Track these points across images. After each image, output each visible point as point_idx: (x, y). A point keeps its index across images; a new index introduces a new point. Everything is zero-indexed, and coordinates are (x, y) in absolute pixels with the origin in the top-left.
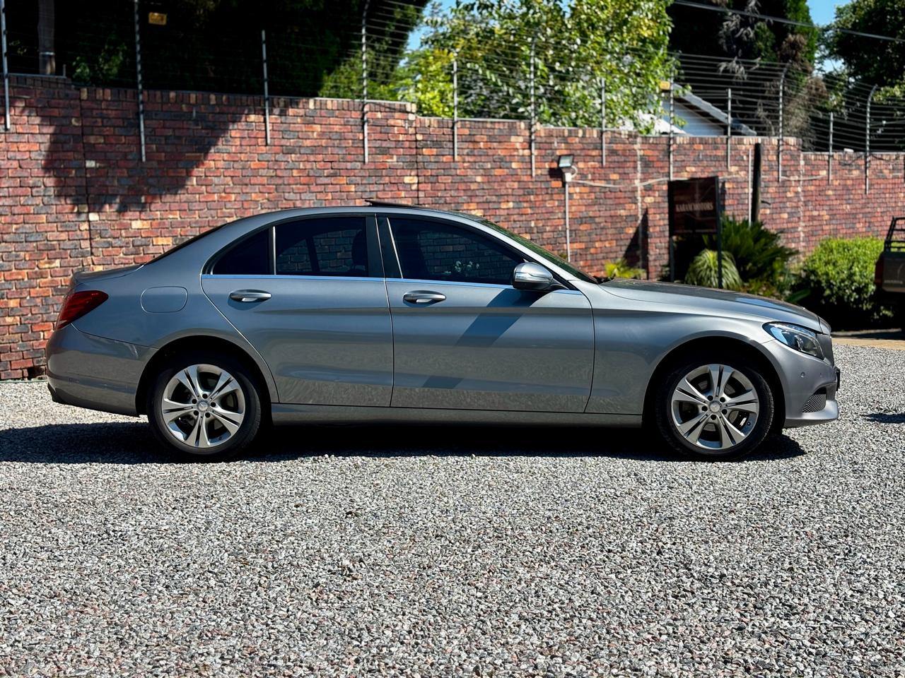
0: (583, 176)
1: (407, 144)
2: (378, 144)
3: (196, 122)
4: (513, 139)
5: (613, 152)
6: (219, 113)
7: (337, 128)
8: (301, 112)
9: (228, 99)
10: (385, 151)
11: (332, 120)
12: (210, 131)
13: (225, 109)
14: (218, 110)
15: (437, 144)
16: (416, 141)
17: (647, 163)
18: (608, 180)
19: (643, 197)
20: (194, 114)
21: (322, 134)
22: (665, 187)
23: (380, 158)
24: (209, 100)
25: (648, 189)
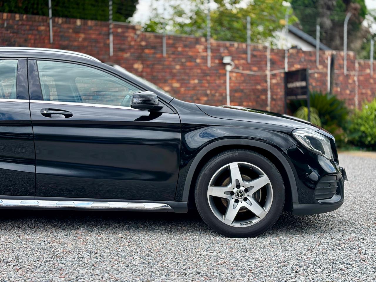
0: (237, 67)
1: (136, 47)
2: (118, 46)
3: (7, 29)
4: (198, 46)
5: (253, 56)
6: (21, 25)
7: (93, 36)
8: (72, 26)
9: (27, 17)
10: (123, 50)
11: (91, 32)
12: (15, 34)
13: (25, 23)
14: (20, 23)
15: (154, 48)
16: (141, 46)
17: (273, 63)
18: (251, 70)
19: (271, 79)
20: (5, 25)
21: (85, 39)
22: (283, 75)
23: (120, 54)
24: (15, 17)
25: (274, 76)
